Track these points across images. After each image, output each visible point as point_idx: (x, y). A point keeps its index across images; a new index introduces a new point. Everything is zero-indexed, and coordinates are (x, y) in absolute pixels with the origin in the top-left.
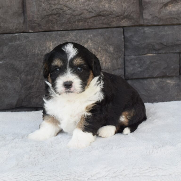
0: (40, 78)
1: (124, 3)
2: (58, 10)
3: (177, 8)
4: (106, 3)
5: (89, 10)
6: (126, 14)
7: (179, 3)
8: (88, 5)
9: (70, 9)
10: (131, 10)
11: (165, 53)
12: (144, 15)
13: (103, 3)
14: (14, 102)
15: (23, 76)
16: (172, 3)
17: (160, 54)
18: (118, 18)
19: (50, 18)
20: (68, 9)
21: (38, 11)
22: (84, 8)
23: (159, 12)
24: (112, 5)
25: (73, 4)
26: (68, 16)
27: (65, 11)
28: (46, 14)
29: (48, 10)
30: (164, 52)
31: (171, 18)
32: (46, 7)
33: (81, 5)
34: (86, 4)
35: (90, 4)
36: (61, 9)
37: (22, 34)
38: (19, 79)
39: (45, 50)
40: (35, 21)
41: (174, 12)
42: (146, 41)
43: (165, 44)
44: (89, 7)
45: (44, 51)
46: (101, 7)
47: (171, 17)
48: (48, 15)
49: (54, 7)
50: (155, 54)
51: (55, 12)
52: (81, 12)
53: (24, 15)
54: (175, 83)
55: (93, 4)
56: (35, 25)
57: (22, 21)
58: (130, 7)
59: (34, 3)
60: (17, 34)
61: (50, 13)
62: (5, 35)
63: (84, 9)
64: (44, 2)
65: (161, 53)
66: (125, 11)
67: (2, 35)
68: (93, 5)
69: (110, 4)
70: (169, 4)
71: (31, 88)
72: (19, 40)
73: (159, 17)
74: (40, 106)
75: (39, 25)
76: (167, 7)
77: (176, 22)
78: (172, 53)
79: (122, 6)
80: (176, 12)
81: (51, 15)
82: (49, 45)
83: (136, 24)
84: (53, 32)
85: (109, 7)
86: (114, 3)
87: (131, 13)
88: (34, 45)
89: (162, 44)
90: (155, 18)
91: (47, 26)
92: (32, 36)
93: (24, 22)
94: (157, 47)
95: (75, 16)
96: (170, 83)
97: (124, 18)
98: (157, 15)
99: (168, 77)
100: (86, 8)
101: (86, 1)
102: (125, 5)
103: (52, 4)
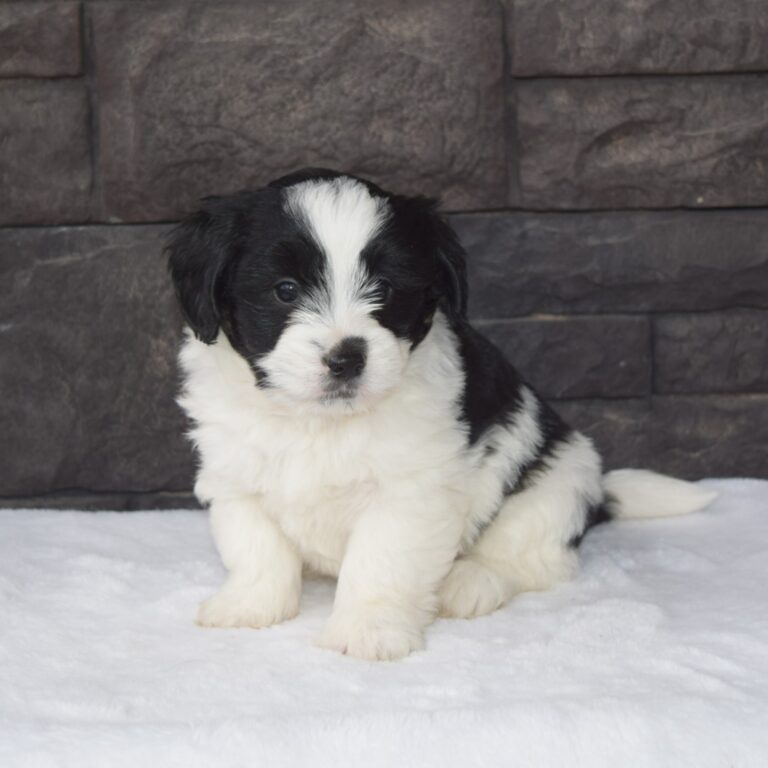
0: (144, 389)
2: (212, 148)
3: (646, 152)
4: (385, 126)
5: (325, 151)
6: (457, 168)
7: (652, 135)
8: (320, 134)
9: (256, 144)
10: (477, 156)
11: (600, 312)
12: (522, 172)
13: (373, 127)
14: (48, 469)
15: (81, 379)
16: (627, 134)
17: (580, 317)
18: (428, 180)
19: (185, 174)
20: (251, 147)
21: (143, 148)
22: (305, 142)
23: (580, 166)
24: (406, 134)
25: (268, 127)
26: (248, 171)
27: (239, 151)
28: (168, 161)
29: (178, 145)
30: (593, 308)
31: (623, 187)
32: (170, 136)
33: (297, 133)
34: (313, 128)
35: (328, 130)
36: (224, 146)
37: (81, 228)
38: (68, 391)
40: (130, 183)
41: (633, 165)
42: (531, 268)
43: (597, 279)
44: (324, 139)
45: (157, 293)
46: (366, 140)
47: (622, 182)
48: (175, 165)
49: (198, 137)
50: (564, 313)
51: (200, 153)
52: (294, 157)
53: (92, 162)
54: (632, 422)
55: (338, 129)
56: (130, 197)
57: (83, 185)
58: (474, 143)
59: (130, 121)
60: (64, 229)
61: (185, 156)
62: (23, 232)
63: (307, 148)
64: (162, 119)
65: (582, 313)
66: (453, 157)
67: (11, 230)
68: (339, 134)
69: (400, 130)
70: (614, 137)
71: (107, 422)
72: (71, 248)
73: (576, 182)
74: (141, 489)
75: (144, 199)
76: (610, 149)
77: (639, 200)
78: (625, 313)
79: (444, 140)
80: (639, 167)
81: (189, 163)
83: (494, 203)
85: (394, 141)
86: (414, 127)
87: (477, 165)
88: (124, 269)
89: (583, 279)
90: (564, 186)
91: (174, 202)
92: (119, 238)
93: (92, 186)
94: (568, 290)
96: (615, 423)
97: (451, 182)
98: (571, 175)
99: (609, 398)
100: (314, 142)
101: (314, 119)
102: (455, 136)
103: (191, 126)
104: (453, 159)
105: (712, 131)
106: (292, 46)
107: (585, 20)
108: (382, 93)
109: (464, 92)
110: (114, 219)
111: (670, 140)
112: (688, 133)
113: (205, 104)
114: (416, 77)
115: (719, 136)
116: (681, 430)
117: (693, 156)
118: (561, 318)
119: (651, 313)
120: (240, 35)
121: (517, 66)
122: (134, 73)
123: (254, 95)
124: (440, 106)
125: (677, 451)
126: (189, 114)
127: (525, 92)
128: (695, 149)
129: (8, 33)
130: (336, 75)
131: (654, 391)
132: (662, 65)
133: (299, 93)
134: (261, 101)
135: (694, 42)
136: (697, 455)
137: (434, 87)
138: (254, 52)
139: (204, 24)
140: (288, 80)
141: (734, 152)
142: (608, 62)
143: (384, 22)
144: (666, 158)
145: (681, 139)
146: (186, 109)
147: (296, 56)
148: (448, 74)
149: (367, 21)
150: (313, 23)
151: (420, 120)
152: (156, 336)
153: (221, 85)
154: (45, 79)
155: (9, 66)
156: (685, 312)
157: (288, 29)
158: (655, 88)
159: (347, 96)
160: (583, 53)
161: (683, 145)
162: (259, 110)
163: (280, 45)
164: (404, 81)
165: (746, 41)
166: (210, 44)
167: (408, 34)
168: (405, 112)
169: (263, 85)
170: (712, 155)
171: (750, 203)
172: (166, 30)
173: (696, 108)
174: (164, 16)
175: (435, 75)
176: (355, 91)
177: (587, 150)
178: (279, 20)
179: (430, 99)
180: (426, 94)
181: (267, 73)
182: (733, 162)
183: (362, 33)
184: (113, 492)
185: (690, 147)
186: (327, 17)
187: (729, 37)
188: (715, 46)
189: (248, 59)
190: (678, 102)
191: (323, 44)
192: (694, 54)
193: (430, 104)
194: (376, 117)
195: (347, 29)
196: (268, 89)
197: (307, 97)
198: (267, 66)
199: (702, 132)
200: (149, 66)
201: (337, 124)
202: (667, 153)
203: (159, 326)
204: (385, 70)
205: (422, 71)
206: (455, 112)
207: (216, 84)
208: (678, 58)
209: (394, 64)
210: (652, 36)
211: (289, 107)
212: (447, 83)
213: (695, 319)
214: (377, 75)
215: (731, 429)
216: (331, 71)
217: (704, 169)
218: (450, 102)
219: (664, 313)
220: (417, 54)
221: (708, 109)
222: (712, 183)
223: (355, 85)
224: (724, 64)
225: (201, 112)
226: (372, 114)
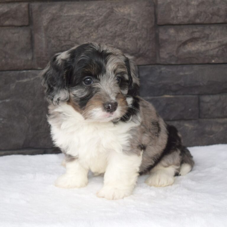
1: (139, 40)
2: (68, 47)
3: (197, 47)
4: (119, 40)
6: (141, 52)
7: (199, 42)
10: (147, 49)
11: (183, 94)
12: (160, 53)
13: (116, 40)
14: (21, 142)
15: (30, 116)
16: (192, 42)
21: (47, 47)
23: (177, 51)
24: (126, 42)
28: (55, 51)
29: (58, 46)
31: (190, 58)
32: (55, 44)
34: (98, 41)
35: (103, 41)
36: (72, 46)
37: (30, 71)
38: (27, 119)
40: (44, 57)
41: (193, 51)
42: (163, 82)
43: (183, 85)
46: (114, 44)
47: (190, 56)
48: (57, 52)
49: (64, 44)
50: (173, 95)
51: (65, 48)
53: (32, 51)
54: (193, 127)
56: (44, 62)
57: (30, 58)
58: (146, 45)
59: (43, 39)
60: (25, 71)
61: (60, 49)
62: (13, 72)
64: (53, 38)
65: (178, 95)
67: (9, 72)
68: (106, 42)
69: (124, 41)
70: (188, 43)
71: (38, 128)
72: (27, 77)
73: (176, 56)
76: (186, 46)
77: (195, 61)
78: (191, 94)
79: (137, 44)
80: (195, 51)
83: (152, 62)
85: (122, 44)
86: (128, 40)
87: (147, 51)
89: (179, 85)
90: (173, 57)
93: (33, 58)
94: (174, 88)
96: (188, 127)
97: (139, 56)
98: (175, 54)
99: (185, 120)
101: (98, 38)
102: (140, 43)
103: (62, 40)
104: (140, 49)
105: (217, 41)
106: (91, 16)
107: (179, 8)
108: (118, 30)
109: (143, 29)
110: (39, 68)
111: (205, 43)
112: (210, 41)
113: (66, 34)
114: (129, 25)
115: (219, 42)
116: (208, 129)
117: (211, 48)
118: (172, 96)
119: (199, 95)
120: (76, 13)
121: (159, 22)
122: (45, 24)
123: (81, 31)
124: (136, 34)
125: (206, 135)
126: (61, 37)
127: (161, 29)
128: (212, 46)
129: (7, 13)
130: (105, 25)
131: (199, 117)
132: (202, 21)
133: (94, 30)
134: (83, 33)
135: (212, 14)
136: (212, 136)
137: (134, 28)
138: (80, 18)
139: (65, 10)
140: (90, 27)
141: (223, 47)
142: (186, 20)
143: (119, 9)
144: (203, 49)
145: (208, 43)
146: (60, 35)
147: (93, 19)
148: (138, 24)
149: (114, 8)
150: (98, 9)
151: (130, 38)
153: (71, 28)
154: (18, 26)
155: (7, 23)
156: (209, 94)
157: (90, 11)
158: (200, 28)
159: (108, 31)
160: (178, 18)
161: (208, 45)
162: (82, 36)
163: (88, 16)
166: (67, 16)
167: (126, 12)
168: (126, 36)
169: (83, 28)
170: (217, 48)
172: (54, 12)
173: (212, 34)
174: (53, 8)
175: (135, 25)
176: (111, 30)
177: (180, 46)
178: (88, 8)
179: (133, 32)
180: (132, 30)
181: (84, 25)
182: (223, 50)
183: (112, 12)
184: (40, 148)
185: (210, 46)
186: (102, 7)
187: (222, 13)
188: (218, 15)
189: (78, 20)
190: (207, 32)
191: (101, 16)
192: (212, 18)
195: (108, 11)
196: (85, 29)
197: (96, 31)
198: (84, 22)
199: (214, 41)
200: (49, 22)
202: (203, 47)
204: (119, 23)
205: (131, 23)
206: (140, 36)
207: (69, 28)
208: (207, 19)
209: (122, 21)
210: (199, 13)
211: (91, 34)
212: (138, 27)
213: (211, 96)
214: (117, 25)
215: (222, 128)
216: (103, 24)
217: (215, 52)
218: (139, 33)
219: (202, 95)
220: (129, 18)
221: (216, 34)
222: (217, 56)
223: (111, 28)
224: (220, 21)
225: (65, 36)
226: (116, 36)
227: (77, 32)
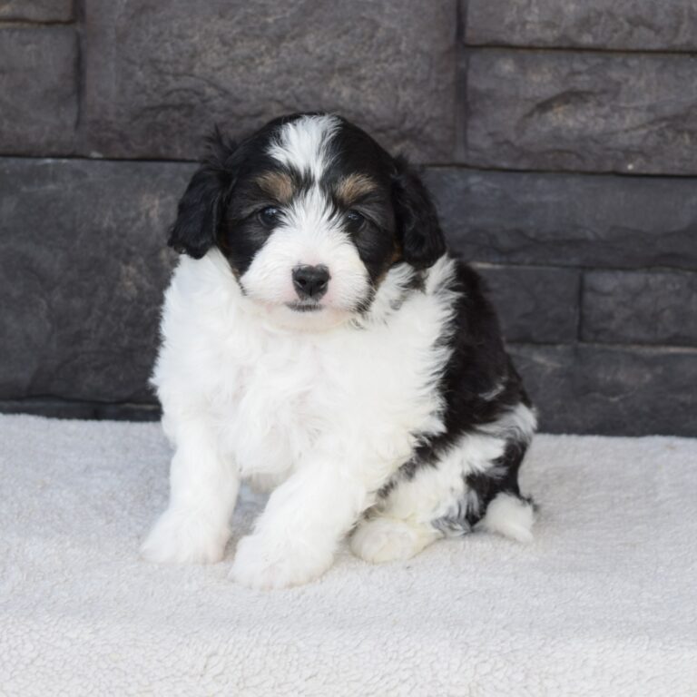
0: (113, 309)
1: (404, 88)
2: (185, 95)
3: (583, 119)
4: (344, 83)
5: (287, 103)
6: (408, 125)
7: (590, 105)
8: (284, 87)
9: (225, 93)
10: (427, 115)
11: (533, 264)
12: (469, 132)
13: (333, 84)
14: (24, 376)
15: (57, 297)
16: (567, 102)
17: (515, 267)
18: (382, 135)
19: (160, 117)
20: (221, 95)
21: (122, 91)
22: (270, 94)
23: (520, 130)
24: (363, 91)
25: (237, 79)
26: (218, 117)
27: (209, 99)
28: (145, 104)
29: (155, 90)
30: (528, 260)
31: (560, 151)
32: (148, 82)
33: (263, 85)
34: (276, 82)
35: (292, 84)
36: (197, 93)
37: (64, 161)
38: (45, 307)
39: (134, 220)
40: (111, 122)
41: (570, 131)
42: (472, 220)
43: (532, 234)
44: (287, 92)
45: (129, 223)
46: (326, 95)
47: (559, 146)
48: (152, 109)
49: (173, 84)
50: (500, 263)
51: (175, 99)
52: (260, 107)
53: (79, 101)
54: (558, 366)
55: (301, 84)
56: (110, 135)
57: (70, 121)
58: (425, 104)
59: (112, 66)
60: (49, 161)
61: (161, 101)
62: (12, 161)
63: (271, 99)
64: (141, 67)
65: (514, 264)
66: (405, 115)
68: (302, 88)
69: (357, 88)
70: (555, 104)
71: (79, 337)
72: (54, 179)
73: (517, 144)
74: (107, 400)
75: (123, 138)
76: (550, 115)
77: (575, 164)
78: (555, 265)
79: (398, 99)
80: (576, 133)
81: (164, 107)
82: (148, 206)
83: (441, 159)
84: (167, 166)
85: (352, 97)
86: (370, 86)
87: (427, 123)
88: (100, 200)
89: (520, 233)
90: (505, 147)
91: (150, 142)
92: (97, 172)
93: (78, 123)
94: (505, 242)
95: (240, 118)
96: (543, 366)
97: (403, 137)
98: (513, 137)
99: (536, 343)
100: (278, 94)
101: (279, 73)
102: (407, 96)
103: (168, 73)
104: (405, 117)
105: (644, 103)
106: (262, 5)
108: (342, 53)
109: (418, 56)
110: (95, 154)
111: (606, 109)
112: (622, 104)
113: (181, 54)
114: (374, 40)
115: (650, 109)
116: (604, 376)
117: (625, 126)
119: (583, 268)
121: (469, 34)
122: (119, 24)
123: (226, 49)
124: (394, 68)
125: (597, 395)
126: (166, 63)
127: (475, 58)
128: (628, 120)
130: (301, 35)
131: (581, 339)
132: (599, 42)
133: (267, 49)
134: (232, 54)
135: (630, 21)
136: (615, 399)
137: (390, 50)
138: (228, 9)
140: (258, 37)
141: (664, 124)
142: (550, 36)
144: (598, 126)
145: (614, 109)
146: (164, 58)
147: (266, 14)
148: (404, 38)
151: (376, 79)
152: (126, 263)
153: (196, 38)
155: (6, 10)
156: (612, 268)
158: (595, 60)
159: (310, 54)
160: (528, 27)
161: (617, 115)
162: (230, 63)
163: (253, 4)
164: (364, 43)
165: (680, 23)
168: (363, 71)
169: (235, 40)
170: (643, 126)
171: (676, 172)
173: (631, 83)
175: (392, 40)
176: (318, 50)
177: (530, 115)
179: (386, 61)
180: (383, 56)
181: (238, 29)
182: (661, 134)
184: (81, 401)
185: (622, 117)
187: (662, 19)
188: (650, 27)
189: (222, 16)
190: (615, 74)
191: (291, 5)
192: (631, 33)
193: (386, 65)
194: (336, 75)
196: (239, 44)
197: (274, 53)
198: (239, 23)
199: (633, 105)
200: (133, 17)
201: (300, 79)
202: (602, 121)
203: (129, 253)
204: (346, 32)
205: (381, 34)
206: (408, 74)
207: (192, 37)
208: (616, 36)
209: (355, 27)
210: (592, 14)
211: (257, 61)
212: (403, 47)
213: (621, 274)
214: (339, 37)
215: (648, 377)
216: (297, 30)
217: (635, 139)
218: (405, 65)
219: (591, 269)
220: (378, 18)
221: (642, 83)
222: (641, 153)
223: (318, 44)
224: (657, 44)
225: (177, 62)
226: (333, 72)
227: (215, 51)
